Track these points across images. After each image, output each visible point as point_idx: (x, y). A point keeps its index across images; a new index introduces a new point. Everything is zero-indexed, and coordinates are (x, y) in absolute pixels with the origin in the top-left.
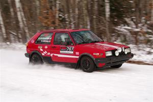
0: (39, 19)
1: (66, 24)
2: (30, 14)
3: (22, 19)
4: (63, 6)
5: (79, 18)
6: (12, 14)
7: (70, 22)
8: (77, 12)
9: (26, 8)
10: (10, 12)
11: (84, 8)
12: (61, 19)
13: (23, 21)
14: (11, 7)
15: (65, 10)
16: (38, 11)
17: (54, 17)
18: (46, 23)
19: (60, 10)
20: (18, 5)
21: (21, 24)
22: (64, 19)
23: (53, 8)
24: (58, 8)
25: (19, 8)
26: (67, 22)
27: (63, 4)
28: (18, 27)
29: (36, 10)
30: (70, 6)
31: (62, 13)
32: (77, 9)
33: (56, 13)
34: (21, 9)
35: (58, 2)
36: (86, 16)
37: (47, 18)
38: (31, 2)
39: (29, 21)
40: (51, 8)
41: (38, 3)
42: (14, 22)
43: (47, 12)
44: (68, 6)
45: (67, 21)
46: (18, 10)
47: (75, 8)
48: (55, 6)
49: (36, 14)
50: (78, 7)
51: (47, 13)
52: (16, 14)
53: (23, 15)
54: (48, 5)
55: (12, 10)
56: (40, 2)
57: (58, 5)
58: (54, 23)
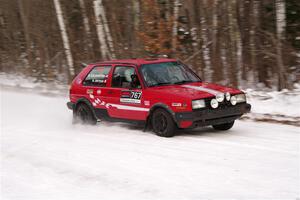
0: (138, 38)
1: (192, 47)
2: (121, 29)
3: (106, 38)
4: (187, 11)
5: (218, 35)
6: (88, 28)
7: (201, 43)
8: (215, 22)
9: (114, 17)
10: (83, 25)
11: (230, 15)
12: (182, 37)
13: (107, 42)
14: (84, 15)
15: (192, 19)
16: (137, 23)
17: (169, 33)
18: (152, 46)
19: (180, 20)
20: (98, 10)
21: (103, 49)
22: (189, 36)
23: (167, 15)
24: (176, 16)
25: (100, 16)
26: (195, 44)
27: (186, 6)
28: (98, 54)
29: (133, 20)
30: (202, 11)
31: (184, 26)
32: (215, 17)
33: (172, 25)
34: (104, 19)
35: (177, 3)
36: (235, 30)
37: (154, 36)
38: (123, 5)
39: (119, 41)
40: (163, 16)
41: (136, 6)
42: (91, 45)
43: (155, 24)
44: (197, 11)
45: (194, 41)
46: (98, 20)
47: (212, 15)
48: (172, 12)
49: (133, 28)
50: (217, 13)
51: (155, 26)
52: (93, 28)
53: (107, 30)
54: (157, 10)
55: (86, 21)
56: (141, 3)
57: (176, 9)
58: (168, 45)
